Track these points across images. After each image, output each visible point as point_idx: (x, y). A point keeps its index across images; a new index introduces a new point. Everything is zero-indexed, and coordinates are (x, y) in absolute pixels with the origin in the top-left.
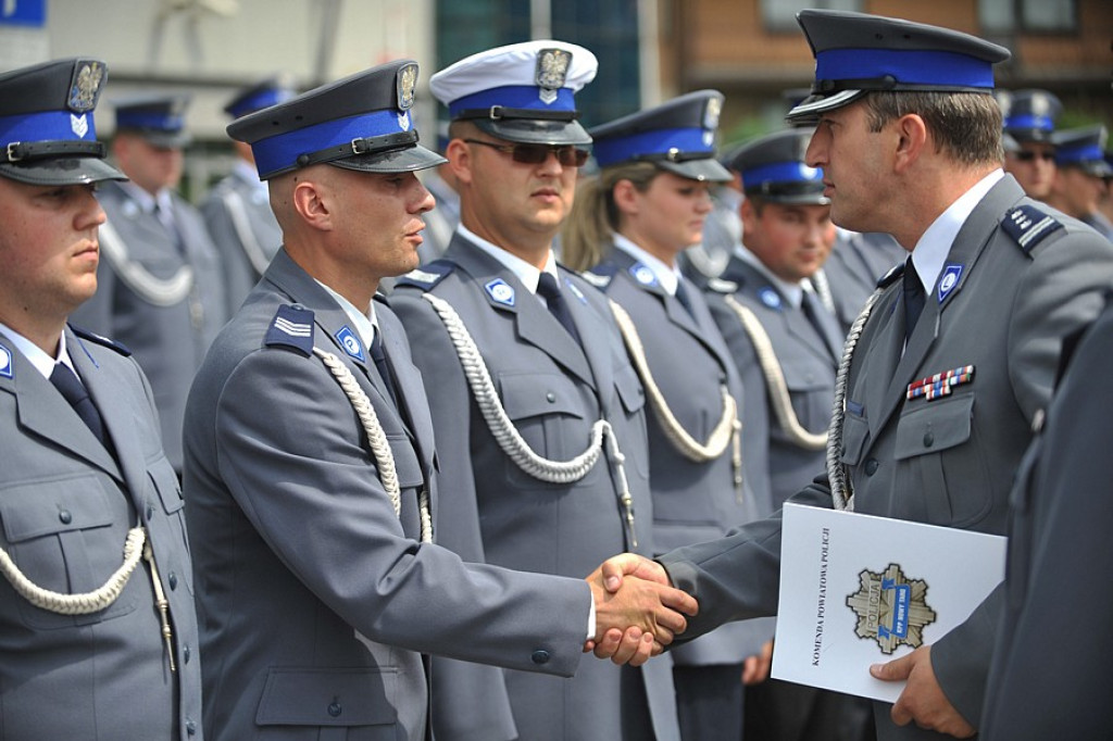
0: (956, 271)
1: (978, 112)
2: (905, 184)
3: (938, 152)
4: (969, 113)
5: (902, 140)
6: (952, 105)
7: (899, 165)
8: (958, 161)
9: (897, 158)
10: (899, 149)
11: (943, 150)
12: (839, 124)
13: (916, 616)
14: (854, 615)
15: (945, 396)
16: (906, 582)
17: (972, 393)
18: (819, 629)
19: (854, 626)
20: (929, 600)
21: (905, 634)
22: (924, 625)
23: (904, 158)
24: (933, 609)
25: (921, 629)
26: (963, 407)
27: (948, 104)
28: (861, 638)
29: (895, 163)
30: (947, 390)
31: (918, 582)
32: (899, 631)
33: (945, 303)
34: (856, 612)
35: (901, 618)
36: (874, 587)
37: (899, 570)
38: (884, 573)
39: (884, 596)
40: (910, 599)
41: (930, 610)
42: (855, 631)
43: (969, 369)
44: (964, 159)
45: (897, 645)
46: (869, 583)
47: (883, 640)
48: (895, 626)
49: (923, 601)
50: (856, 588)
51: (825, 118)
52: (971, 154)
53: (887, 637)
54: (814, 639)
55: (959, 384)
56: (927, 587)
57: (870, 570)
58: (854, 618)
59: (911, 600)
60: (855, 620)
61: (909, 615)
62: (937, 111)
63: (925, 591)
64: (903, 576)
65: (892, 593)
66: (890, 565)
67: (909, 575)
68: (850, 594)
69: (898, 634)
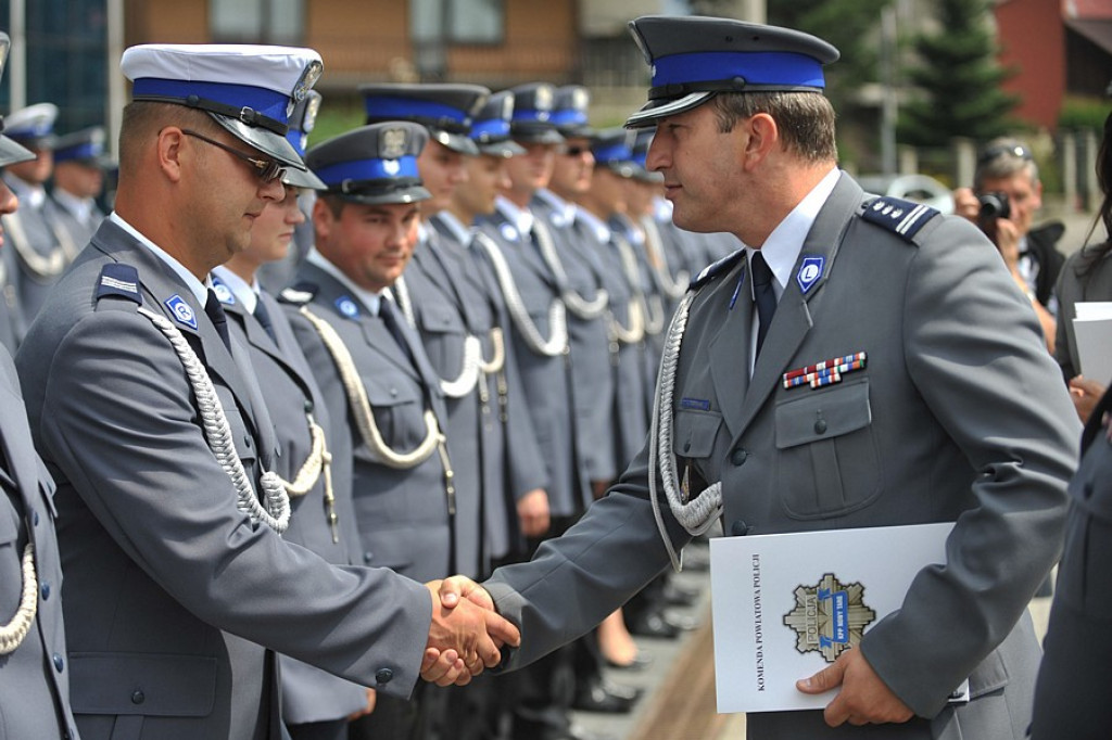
0: (817, 263)
1: (820, 112)
2: (753, 182)
3: (785, 150)
4: (813, 111)
5: (751, 139)
6: (798, 104)
7: (749, 164)
8: (804, 159)
9: (747, 157)
10: (748, 149)
11: (790, 147)
12: (686, 127)
13: (856, 618)
14: (793, 632)
15: (835, 383)
16: (841, 588)
17: (866, 379)
18: (760, 655)
19: (794, 644)
20: (867, 601)
21: (846, 639)
22: (864, 625)
23: (755, 156)
24: (871, 608)
25: (862, 630)
26: (859, 392)
27: (794, 103)
28: (802, 653)
29: (744, 164)
30: (837, 377)
31: (853, 586)
32: (841, 637)
33: (811, 293)
34: (795, 629)
35: (840, 624)
36: (810, 601)
37: (834, 579)
38: (819, 585)
39: (822, 608)
40: (847, 603)
41: (869, 610)
42: (796, 647)
43: (862, 356)
44: (809, 157)
45: (840, 651)
46: (804, 598)
47: (826, 650)
48: (836, 632)
49: (861, 603)
50: (792, 605)
51: (669, 122)
52: (815, 152)
53: (829, 646)
54: (755, 665)
55: (850, 371)
56: (863, 589)
57: (804, 585)
58: (793, 635)
59: (849, 604)
60: (795, 637)
61: (849, 619)
62: (784, 109)
63: (861, 592)
64: (838, 583)
65: (829, 602)
66: (825, 575)
67: (844, 581)
68: (787, 612)
69: (840, 641)
